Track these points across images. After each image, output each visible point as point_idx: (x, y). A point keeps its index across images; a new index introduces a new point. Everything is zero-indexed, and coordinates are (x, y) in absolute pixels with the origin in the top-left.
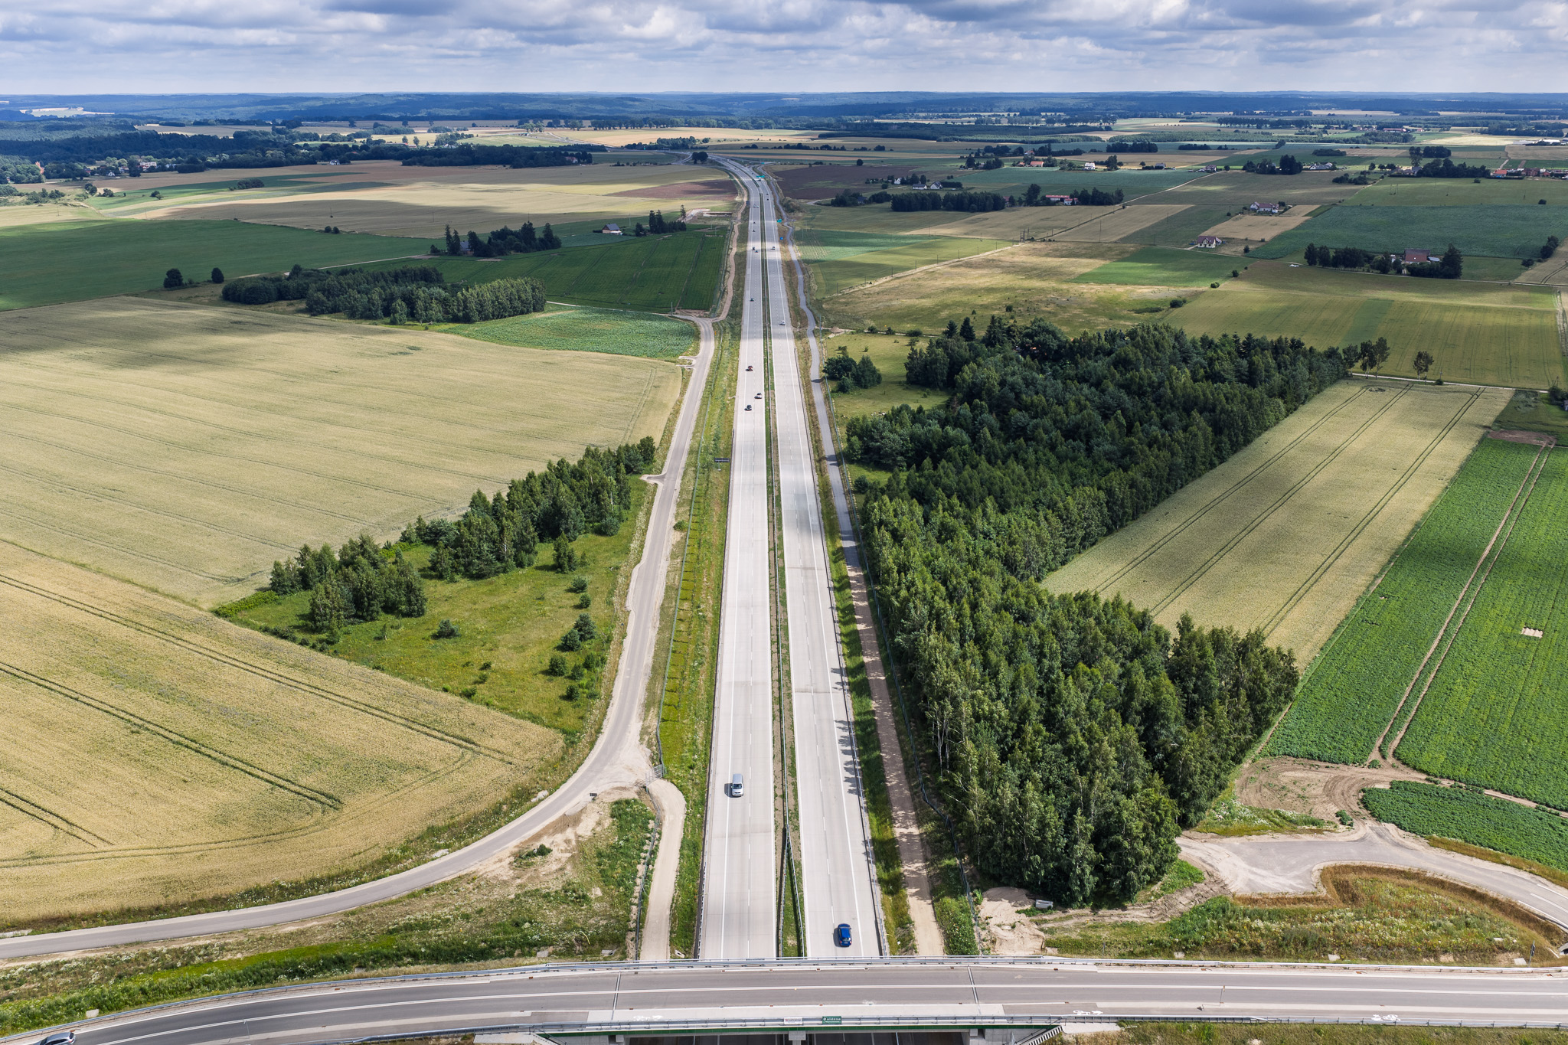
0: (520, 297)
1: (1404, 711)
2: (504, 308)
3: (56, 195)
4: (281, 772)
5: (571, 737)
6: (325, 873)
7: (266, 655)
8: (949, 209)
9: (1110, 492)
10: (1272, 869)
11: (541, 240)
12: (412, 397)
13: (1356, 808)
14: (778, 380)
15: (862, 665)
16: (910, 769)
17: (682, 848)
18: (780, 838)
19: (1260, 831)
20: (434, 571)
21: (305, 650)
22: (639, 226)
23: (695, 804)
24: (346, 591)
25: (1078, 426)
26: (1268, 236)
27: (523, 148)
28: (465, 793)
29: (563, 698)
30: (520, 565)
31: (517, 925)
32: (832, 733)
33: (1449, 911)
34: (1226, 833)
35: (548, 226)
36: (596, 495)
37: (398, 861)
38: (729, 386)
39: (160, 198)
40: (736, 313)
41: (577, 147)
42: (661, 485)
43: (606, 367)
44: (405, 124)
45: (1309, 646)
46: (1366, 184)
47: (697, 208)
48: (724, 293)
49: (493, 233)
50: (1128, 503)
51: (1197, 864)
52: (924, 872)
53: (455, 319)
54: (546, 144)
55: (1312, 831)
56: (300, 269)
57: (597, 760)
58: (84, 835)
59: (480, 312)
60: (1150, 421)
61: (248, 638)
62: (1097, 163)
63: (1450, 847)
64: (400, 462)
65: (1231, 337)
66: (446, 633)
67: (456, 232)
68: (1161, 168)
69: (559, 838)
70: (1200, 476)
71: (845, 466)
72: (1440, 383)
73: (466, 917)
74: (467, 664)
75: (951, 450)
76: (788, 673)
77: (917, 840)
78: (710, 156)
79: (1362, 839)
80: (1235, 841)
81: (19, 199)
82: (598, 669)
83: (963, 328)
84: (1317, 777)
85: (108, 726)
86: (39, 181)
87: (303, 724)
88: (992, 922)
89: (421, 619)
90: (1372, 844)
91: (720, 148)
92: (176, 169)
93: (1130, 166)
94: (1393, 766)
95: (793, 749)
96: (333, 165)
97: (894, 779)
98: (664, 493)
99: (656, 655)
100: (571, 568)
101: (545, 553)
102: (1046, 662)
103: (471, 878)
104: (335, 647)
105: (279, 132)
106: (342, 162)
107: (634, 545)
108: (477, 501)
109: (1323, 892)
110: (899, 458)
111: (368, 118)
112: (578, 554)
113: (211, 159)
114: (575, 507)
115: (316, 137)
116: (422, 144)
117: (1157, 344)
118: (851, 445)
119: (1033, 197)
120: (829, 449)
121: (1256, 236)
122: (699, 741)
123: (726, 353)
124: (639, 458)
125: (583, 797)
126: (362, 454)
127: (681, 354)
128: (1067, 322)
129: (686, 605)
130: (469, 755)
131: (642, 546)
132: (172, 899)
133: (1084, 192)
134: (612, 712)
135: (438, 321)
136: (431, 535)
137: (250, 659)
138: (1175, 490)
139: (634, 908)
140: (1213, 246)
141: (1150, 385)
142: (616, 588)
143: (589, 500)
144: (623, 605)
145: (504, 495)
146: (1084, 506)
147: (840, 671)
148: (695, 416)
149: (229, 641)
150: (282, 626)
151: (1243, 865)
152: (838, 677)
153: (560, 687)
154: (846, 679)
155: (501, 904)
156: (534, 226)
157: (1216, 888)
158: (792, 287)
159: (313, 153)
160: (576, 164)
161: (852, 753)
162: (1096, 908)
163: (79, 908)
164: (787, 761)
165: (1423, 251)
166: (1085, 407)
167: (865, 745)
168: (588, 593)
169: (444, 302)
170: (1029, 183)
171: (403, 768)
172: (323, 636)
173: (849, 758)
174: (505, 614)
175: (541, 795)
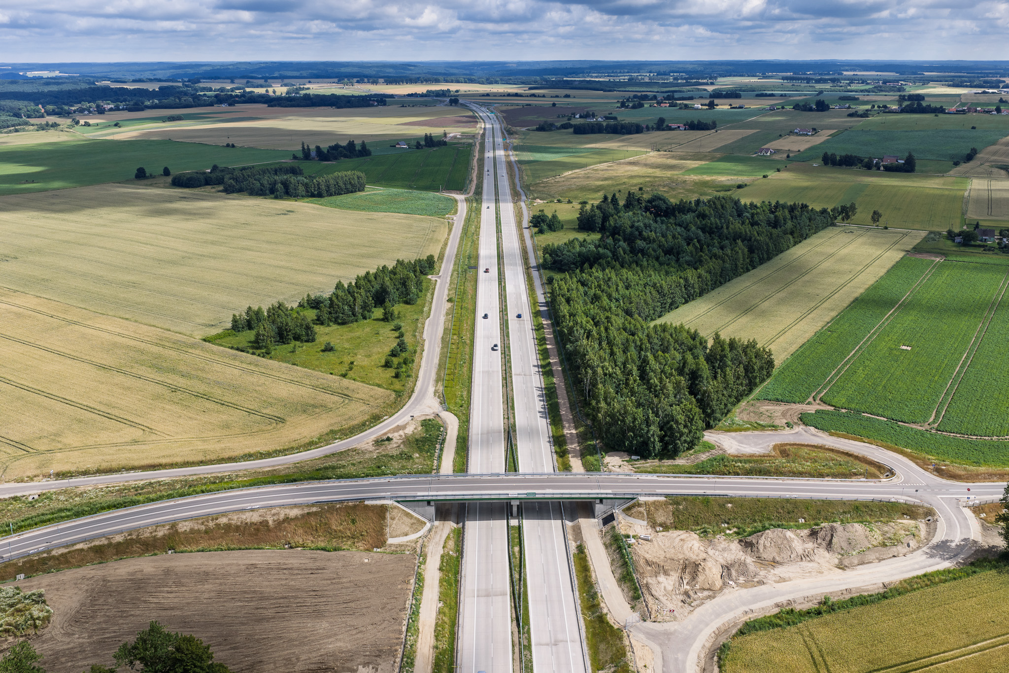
0: (350, 183)
1: (830, 382)
2: (342, 190)
3: (55, 125)
4: (252, 408)
5: (399, 394)
6: (282, 448)
7: (235, 359)
8: (608, 133)
9: (686, 280)
10: (749, 445)
11: (359, 151)
12: (294, 237)
13: (796, 421)
14: (504, 228)
15: (549, 363)
16: (572, 407)
17: (457, 439)
18: (507, 435)
19: (746, 430)
20: (319, 321)
21: (255, 357)
22: (418, 143)
23: (464, 422)
24: (274, 327)
25: (672, 248)
26: (803, 148)
27: (343, 96)
28: (347, 417)
29: (393, 377)
30: (365, 318)
31: (379, 467)
32: (533, 392)
33: (833, 460)
34: (729, 431)
35: (363, 142)
36: (404, 284)
37: (316, 443)
38: (476, 231)
39: (120, 127)
40: (479, 192)
41: (376, 95)
42: (439, 280)
43: (403, 221)
44: (266, 81)
45: (786, 353)
46: (868, 117)
47: (454, 132)
48: (471, 181)
49: (330, 147)
50: (696, 286)
51: (713, 443)
52: (578, 448)
53: (313, 196)
54: (356, 93)
55: (772, 430)
56: (217, 167)
57: (412, 403)
58: (159, 433)
59: (327, 191)
60: (713, 246)
61: (223, 351)
62: (702, 105)
63: (839, 436)
64: (292, 269)
65: (767, 203)
66: (328, 349)
67: (308, 146)
68: (742, 108)
69: (396, 434)
70: (740, 275)
71: (542, 271)
72: (886, 228)
73: (354, 465)
74: (341, 363)
75: (601, 261)
76: (510, 367)
77: (575, 435)
78: (461, 101)
79: (797, 433)
80: (733, 434)
81: (31, 128)
82: (410, 365)
83: (612, 199)
84: (780, 408)
85: (159, 389)
86: (42, 116)
87: (260, 388)
88: (609, 465)
89: (313, 343)
90: (801, 435)
91: (467, 95)
92: (126, 109)
93: (723, 106)
94: (818, 404)
95: (513, 399)
96: (224, 107)
97: (564, 411)
98: (441, 284)
99: (440, 359)
100: (393, 320)
101: (378, 312)
102: (643, 353)
103: (354, 450)
104: (270, 355)
105: (187, 86)
106: (230, 105)
107: (426, 309)
108: (339, 286)
109: (773, 453)
110: (572, 266)
111: (243, 77)
112: (396, 313)
113: (148, 103)
114: (393, 289)
115: (210, 90)
116: (278, 94)
117: (722, 206)
118: (545, 259)
119: (661, 125)
120: (533, 262)
121: (795, 148)
122: (464, 396)
123: (473, 214)
124: (428, 265)
125: (407, 418)
126: (270, 266)
127: (447, 214)
128: (675, 197)
129: (455, 337)
130: (347, 401)
131: (430, 309)
132: (208, 458)
133: (692, 122)
134: (419, 384)
135: (303, 196)
136: (315, 304)
137: (226, 360)
138: (725, 282)
139: (435, 461)
140: (768, 154)
141: (716, 228)
142: (417, 329)
143: (400, 286)
144: (421, 337)
145: (353, 284)
146: (671, 286)
147: (538, 366)
148: (457, 246)
149: (213, 352)
150: (240, 346)
151: (736, 443)
152: (536, 369)
153: (391, 372)
154: (541, 370)
155: (371, 459)
156: (355, 142)
157: (721, 452)
158: (511, 176)
159: (211, 100)
160: (376, 106)
161: (543, 401)
162: (661, 459)
163: (163, 461)
164: (510, 404)
165: (894, 157)
166: (678, 238)
167: (550, 397)
168: (403, 330)
169: (306, 186)
170: (658, 117)
171: (315, 406)
172: (264, 351)
173: (542, 403)
174: (359, 341)
175: (385, 418)
